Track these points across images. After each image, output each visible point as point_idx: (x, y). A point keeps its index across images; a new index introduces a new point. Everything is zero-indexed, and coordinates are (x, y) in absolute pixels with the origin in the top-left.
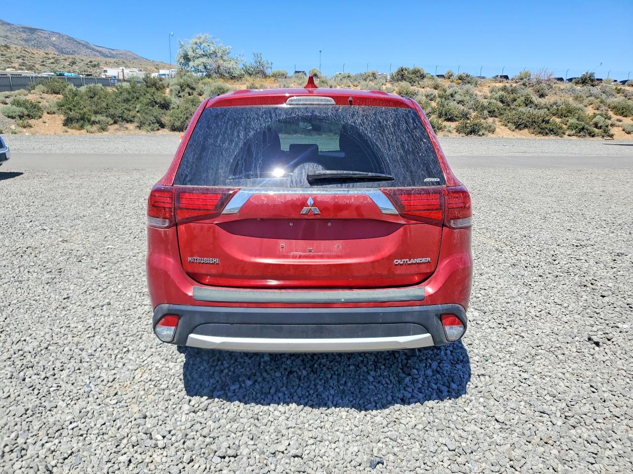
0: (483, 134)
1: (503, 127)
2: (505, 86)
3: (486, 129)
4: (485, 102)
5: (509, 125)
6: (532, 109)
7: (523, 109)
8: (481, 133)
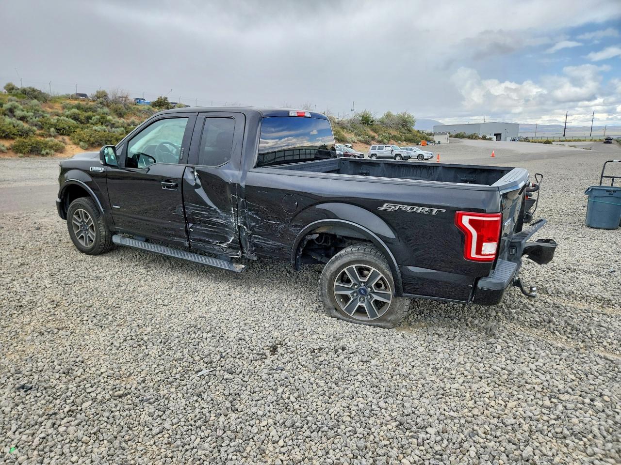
0: (47, 154)
1: (74, 147)
2: (79, 104)
3: (51, 147)
4: (54, 120)
5: (81, 143)
6: (109, 127)
7: (98, 127)
8: (44, 152)
